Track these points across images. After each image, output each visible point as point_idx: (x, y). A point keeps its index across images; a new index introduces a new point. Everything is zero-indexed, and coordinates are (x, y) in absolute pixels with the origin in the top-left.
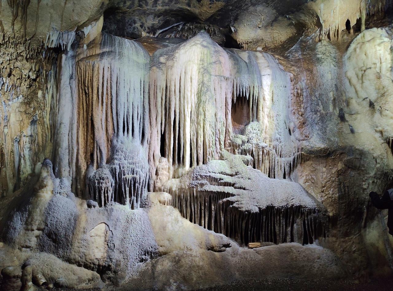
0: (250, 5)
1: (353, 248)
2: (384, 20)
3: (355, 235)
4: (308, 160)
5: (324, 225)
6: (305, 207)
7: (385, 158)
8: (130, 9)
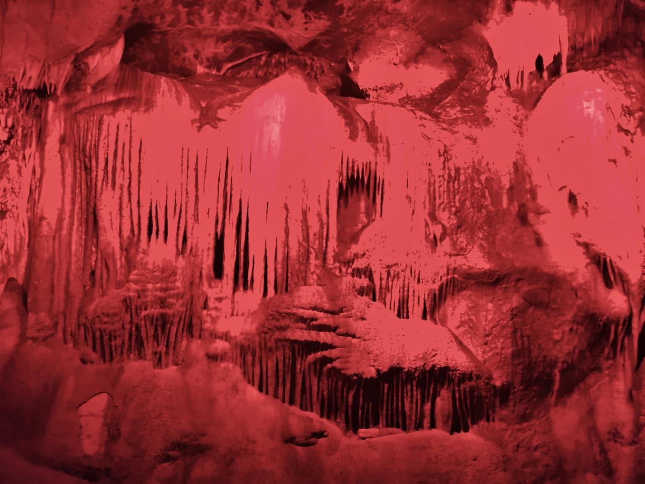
0: (377, 26)
1: (534, 441)
2: (598, 59)
3: (539, 419)
4: (465, 289)
5: (487, 400)
6: (456, 370)
7: (591, 289)
8: (173, 27)
